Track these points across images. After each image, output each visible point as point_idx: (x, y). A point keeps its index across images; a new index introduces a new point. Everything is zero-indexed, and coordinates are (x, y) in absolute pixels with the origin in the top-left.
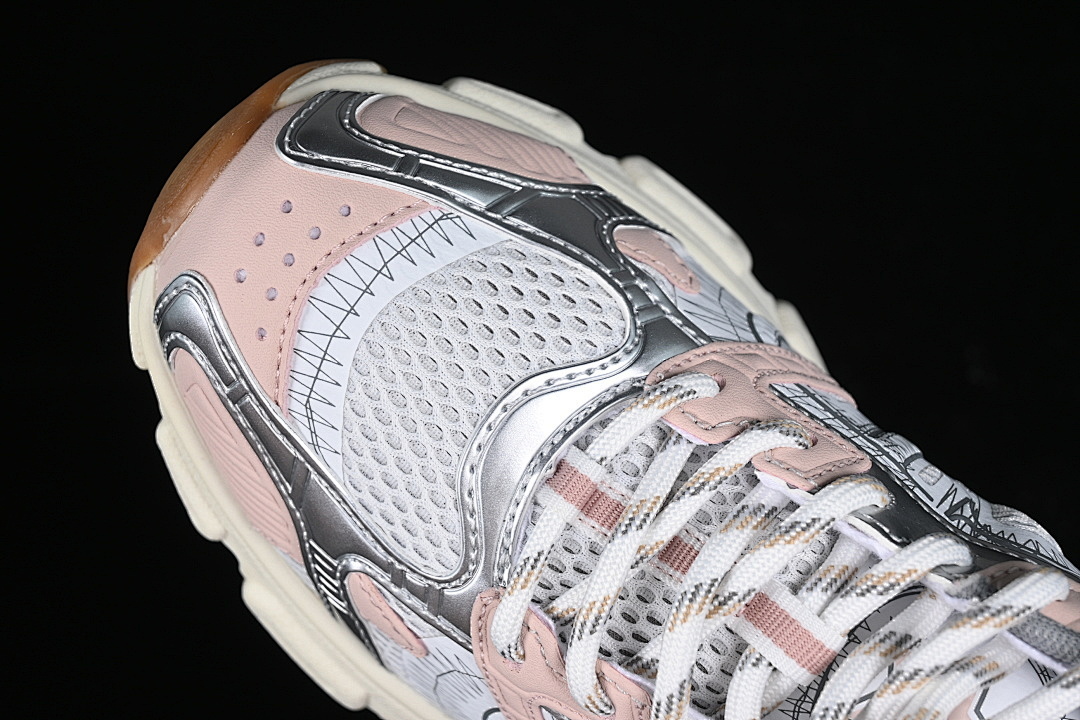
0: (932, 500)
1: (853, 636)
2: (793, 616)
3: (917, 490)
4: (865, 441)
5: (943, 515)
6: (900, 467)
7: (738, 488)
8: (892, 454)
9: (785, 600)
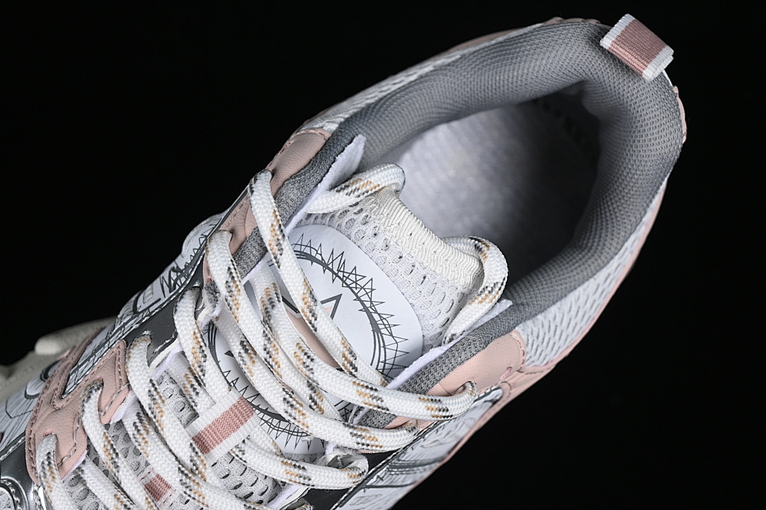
0: (160, 299)
1: (232, 384)
2: (210, 423)
3: (151, 309)
4: (114, 337)
5: (172, 293)
6: (135, 317)
7: (121, 437)
8: (125, 321)
9: (200, 425)
